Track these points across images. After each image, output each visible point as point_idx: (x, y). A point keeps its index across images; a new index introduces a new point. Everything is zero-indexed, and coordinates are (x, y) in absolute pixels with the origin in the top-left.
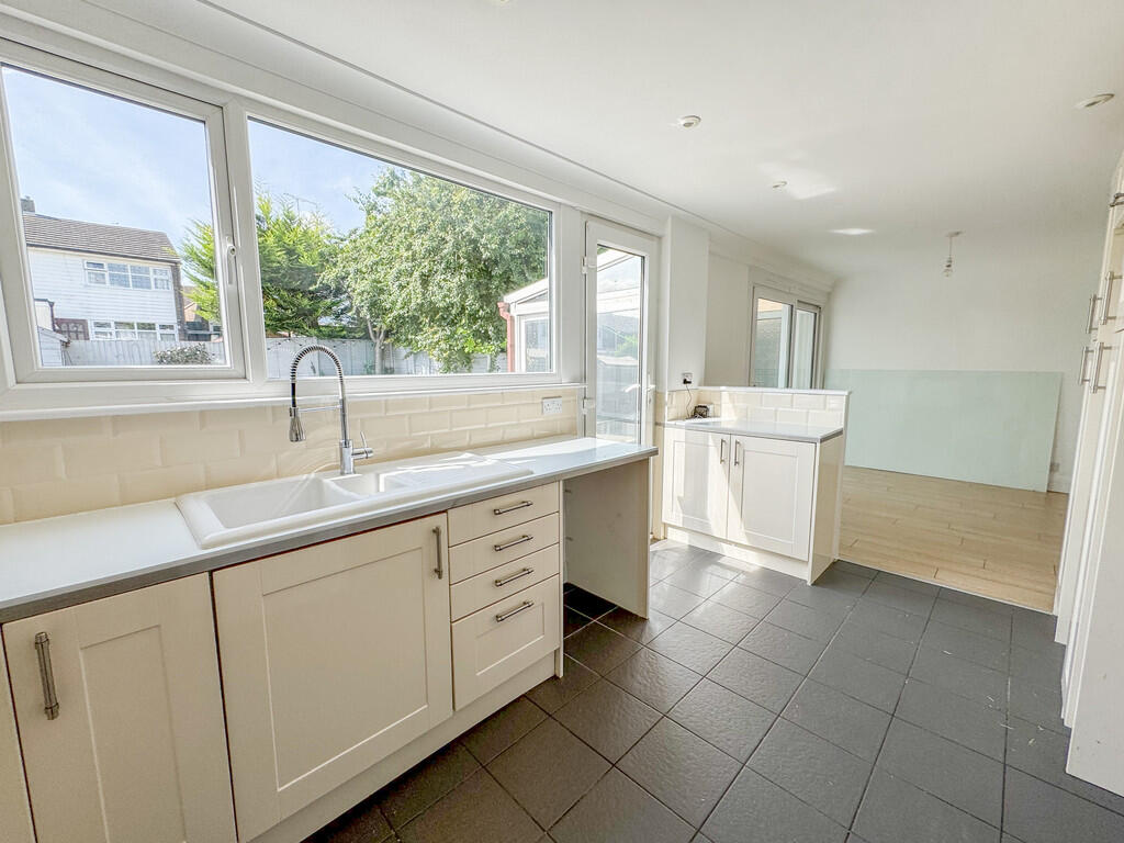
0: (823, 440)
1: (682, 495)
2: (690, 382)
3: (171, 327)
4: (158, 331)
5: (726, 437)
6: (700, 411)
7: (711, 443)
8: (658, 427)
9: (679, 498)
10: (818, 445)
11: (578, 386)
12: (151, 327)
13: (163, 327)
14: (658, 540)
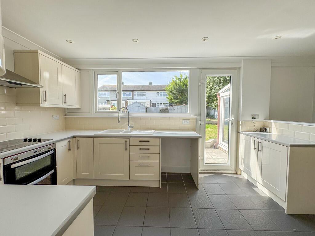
0: (292, 146)
1: (244, 158)
2: (255, 118)
3: (168, 104)
4: (166, 105)
5: (256, 139)
6: (263, 130)
7: (251, 141)
8: (238, 133)
9: (243, 158)
10: (289, 148)
11: (196, 117)
12: (162, 104)
13: (167, 104)
14: (237, 174)
